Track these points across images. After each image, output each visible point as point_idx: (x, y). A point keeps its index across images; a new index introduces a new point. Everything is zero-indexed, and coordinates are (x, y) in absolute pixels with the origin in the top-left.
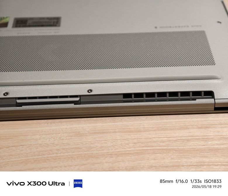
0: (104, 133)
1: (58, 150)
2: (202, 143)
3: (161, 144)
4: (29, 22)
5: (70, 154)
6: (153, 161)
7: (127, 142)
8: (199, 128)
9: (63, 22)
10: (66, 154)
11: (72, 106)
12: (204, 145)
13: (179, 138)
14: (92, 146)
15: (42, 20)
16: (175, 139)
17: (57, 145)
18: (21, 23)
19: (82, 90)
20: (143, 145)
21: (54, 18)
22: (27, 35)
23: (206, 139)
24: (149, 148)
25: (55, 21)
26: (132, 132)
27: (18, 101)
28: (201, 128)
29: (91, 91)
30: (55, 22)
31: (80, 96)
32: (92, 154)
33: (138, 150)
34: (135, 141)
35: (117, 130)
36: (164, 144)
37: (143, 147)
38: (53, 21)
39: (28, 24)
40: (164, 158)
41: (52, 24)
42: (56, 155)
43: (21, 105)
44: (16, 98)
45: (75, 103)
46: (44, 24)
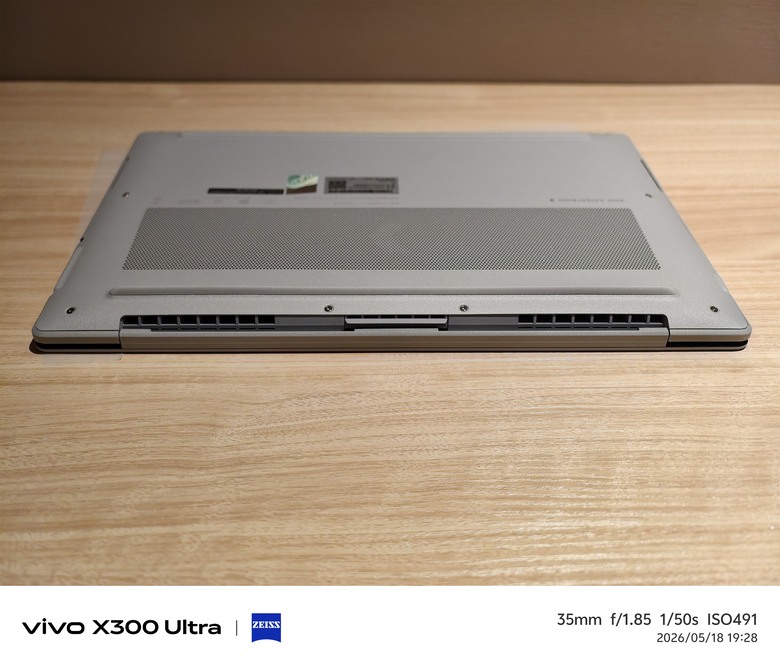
0: (489, 376)
1: (418, 403)
2: (654, 400)
3: (587, 400)
4: (349, 186)
5: (439, 411)
6: (578, 431)
7: (530, 394)
8: (643, 372)
9: (401, 185)
10: (432, 412)
11: (435, 332)
12: (656, 404)
13: (614, 390)
14: (473, 398)
15: (368, 182)
16: (609, 391)
17: (415, 394)
18: (336, 186)
19: (450, 306)
20: (556, 400)
21: (387, 179)
22: (349, 206)
23: (657, 392)
24: (568, 407)
25: (390, 183)
26: (535, 376)
27: (349, 321)
28: (647, 372)
29: (466, 308)
30: (388, 186)
31: (448, 316)
32: (475, 413)
33: (550, 409)
34: (543, 393)
35: (509, 372)
36: (591, 400)
37: (558, 404)
38: (386, 183)
39: (347, 189)
40: (596, 426)
41: (385, 188)
42: (416, 413)
43: (352, 328)
44: (345, 316)
45: (441, 327)
46: (373, 189)
